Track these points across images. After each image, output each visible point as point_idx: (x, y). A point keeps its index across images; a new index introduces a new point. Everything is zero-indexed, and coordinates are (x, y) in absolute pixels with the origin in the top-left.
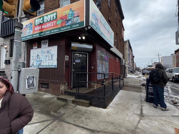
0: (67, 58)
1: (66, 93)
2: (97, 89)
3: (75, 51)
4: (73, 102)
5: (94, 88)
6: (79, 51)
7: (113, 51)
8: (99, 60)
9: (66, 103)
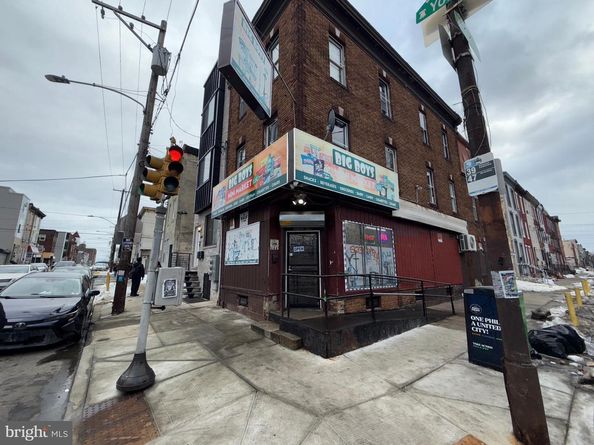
0: (274, 245)
1: (272, 318)
2: (346, 314)
3: (291, 229)
4: (273, 336)
5: (336, 310)
6: (300, 229)
7: (403, 217)
8: (348, 243)
9: (260, 337)
